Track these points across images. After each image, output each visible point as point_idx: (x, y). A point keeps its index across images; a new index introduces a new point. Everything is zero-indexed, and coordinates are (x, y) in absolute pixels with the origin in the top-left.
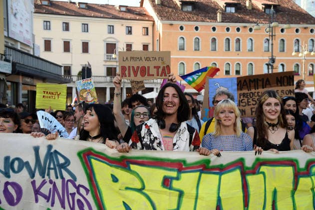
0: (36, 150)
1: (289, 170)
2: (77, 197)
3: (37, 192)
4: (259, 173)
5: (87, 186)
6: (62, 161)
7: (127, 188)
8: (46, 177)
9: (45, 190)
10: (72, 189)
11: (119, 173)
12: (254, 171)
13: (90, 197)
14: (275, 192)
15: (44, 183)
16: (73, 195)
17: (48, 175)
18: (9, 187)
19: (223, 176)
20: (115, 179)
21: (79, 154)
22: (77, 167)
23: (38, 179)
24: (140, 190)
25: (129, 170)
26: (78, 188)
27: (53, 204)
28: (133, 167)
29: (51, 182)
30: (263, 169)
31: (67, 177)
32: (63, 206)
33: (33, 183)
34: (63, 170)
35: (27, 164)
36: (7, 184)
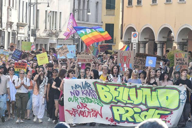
0: (82, 83)
1: (149, 90)
2: (93, 93)
3: (83, 93)
4: (141, 89)
5: (95, 91)
6: (89, 85)
7: (106, 91)
8: (85, 90)
9: (85, 92)
10: (92, 92)
11: (104, 87)
12: (139, 89)
13: (96, 94)
14: (146, 95)
15: (84, 91)
16: (92, 93)
17: (85, 89)
18: (77, 92)
19: (130, 89)
20: (103, 89)
21: (93, 83)
22: (92, 86)
23: (83, 90)
24: (109, 92)
25: (106, 86)
26: (93, 91)
27: (87, 96)
28: (107, 86)
29: (86, 90)
30: (142, 89)
31: (90, 89)
32: (90, 96)
33: (82, 91)
34: (89, 87)
35: (80, 86)
36: (76, 91)
